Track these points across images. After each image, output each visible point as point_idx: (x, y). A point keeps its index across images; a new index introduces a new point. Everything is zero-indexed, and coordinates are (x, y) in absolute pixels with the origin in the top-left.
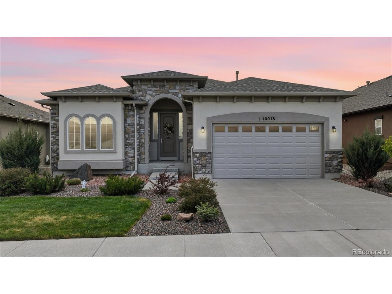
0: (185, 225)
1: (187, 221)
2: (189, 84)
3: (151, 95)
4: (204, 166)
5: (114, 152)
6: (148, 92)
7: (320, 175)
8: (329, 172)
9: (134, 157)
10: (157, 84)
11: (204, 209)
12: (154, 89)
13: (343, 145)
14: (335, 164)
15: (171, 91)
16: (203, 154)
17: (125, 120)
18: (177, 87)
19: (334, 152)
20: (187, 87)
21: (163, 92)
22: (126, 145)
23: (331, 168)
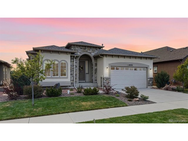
2: (96, 49)
3: (80, 53)
5: (67, 78)
6: (79, 51)
7: (146, 87)
8: (149, 86)
10: (83, 48)
12: (81, 50)
14: (151, 83)
15: (88, 51)
16: (107, 79)
18: (91, 50)
19: (151, 78)
20: (95, 50)
21: (85, 51)
22: (71, 75)
23: (150, 84)
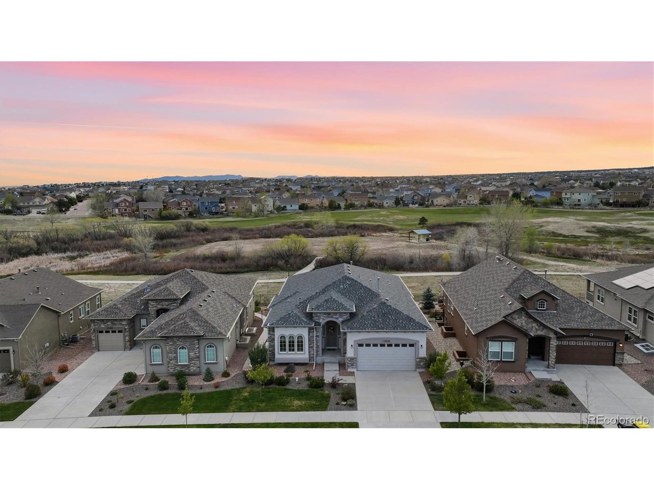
0: (344, 407)
1: (345, 405)
3: (323, 319)
4: (352, 365)
5: (304, 354)
6: (321, 317)
7: (414, 370)
8: (419, 368)
9: (314, 354)
11: (349, 402)
13: (427, 354)
14: (422, 364)
15: (334, 317)
16: (352, 359)
17: (309, 334)
18: (338, 315)
19: (422, 358)
21: (329, 317)
22: (309, 347)
23: (420, 366)
